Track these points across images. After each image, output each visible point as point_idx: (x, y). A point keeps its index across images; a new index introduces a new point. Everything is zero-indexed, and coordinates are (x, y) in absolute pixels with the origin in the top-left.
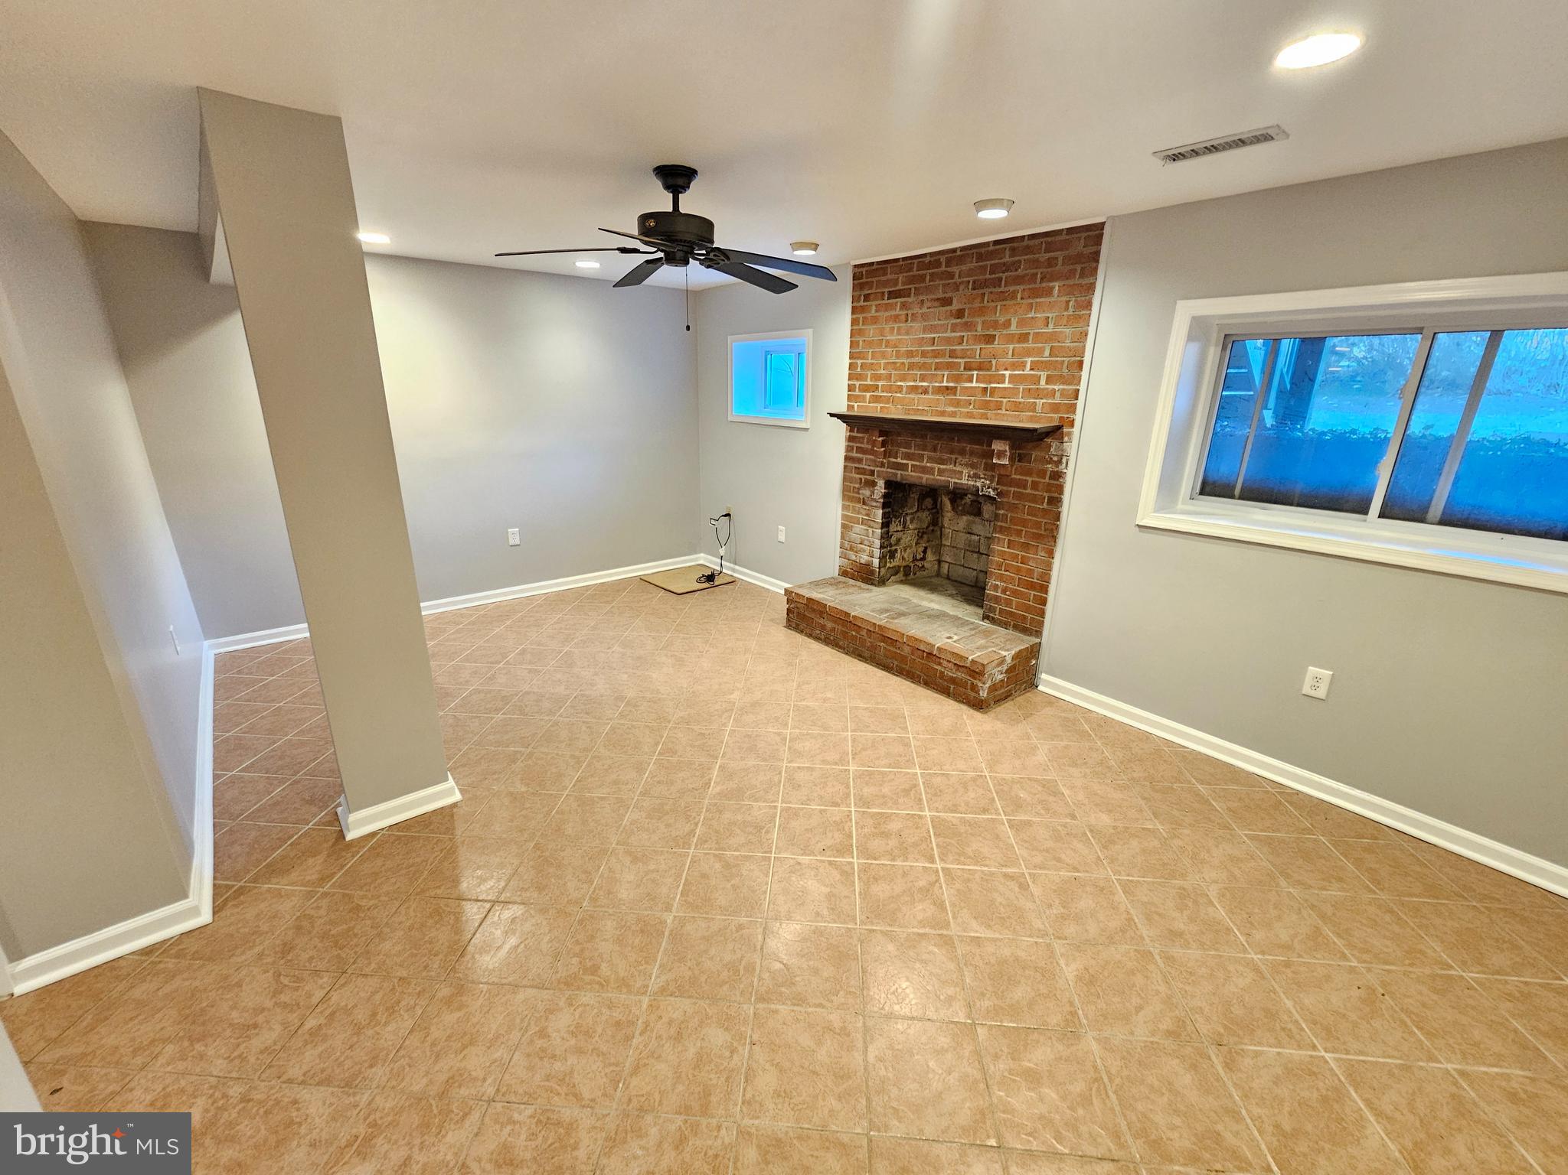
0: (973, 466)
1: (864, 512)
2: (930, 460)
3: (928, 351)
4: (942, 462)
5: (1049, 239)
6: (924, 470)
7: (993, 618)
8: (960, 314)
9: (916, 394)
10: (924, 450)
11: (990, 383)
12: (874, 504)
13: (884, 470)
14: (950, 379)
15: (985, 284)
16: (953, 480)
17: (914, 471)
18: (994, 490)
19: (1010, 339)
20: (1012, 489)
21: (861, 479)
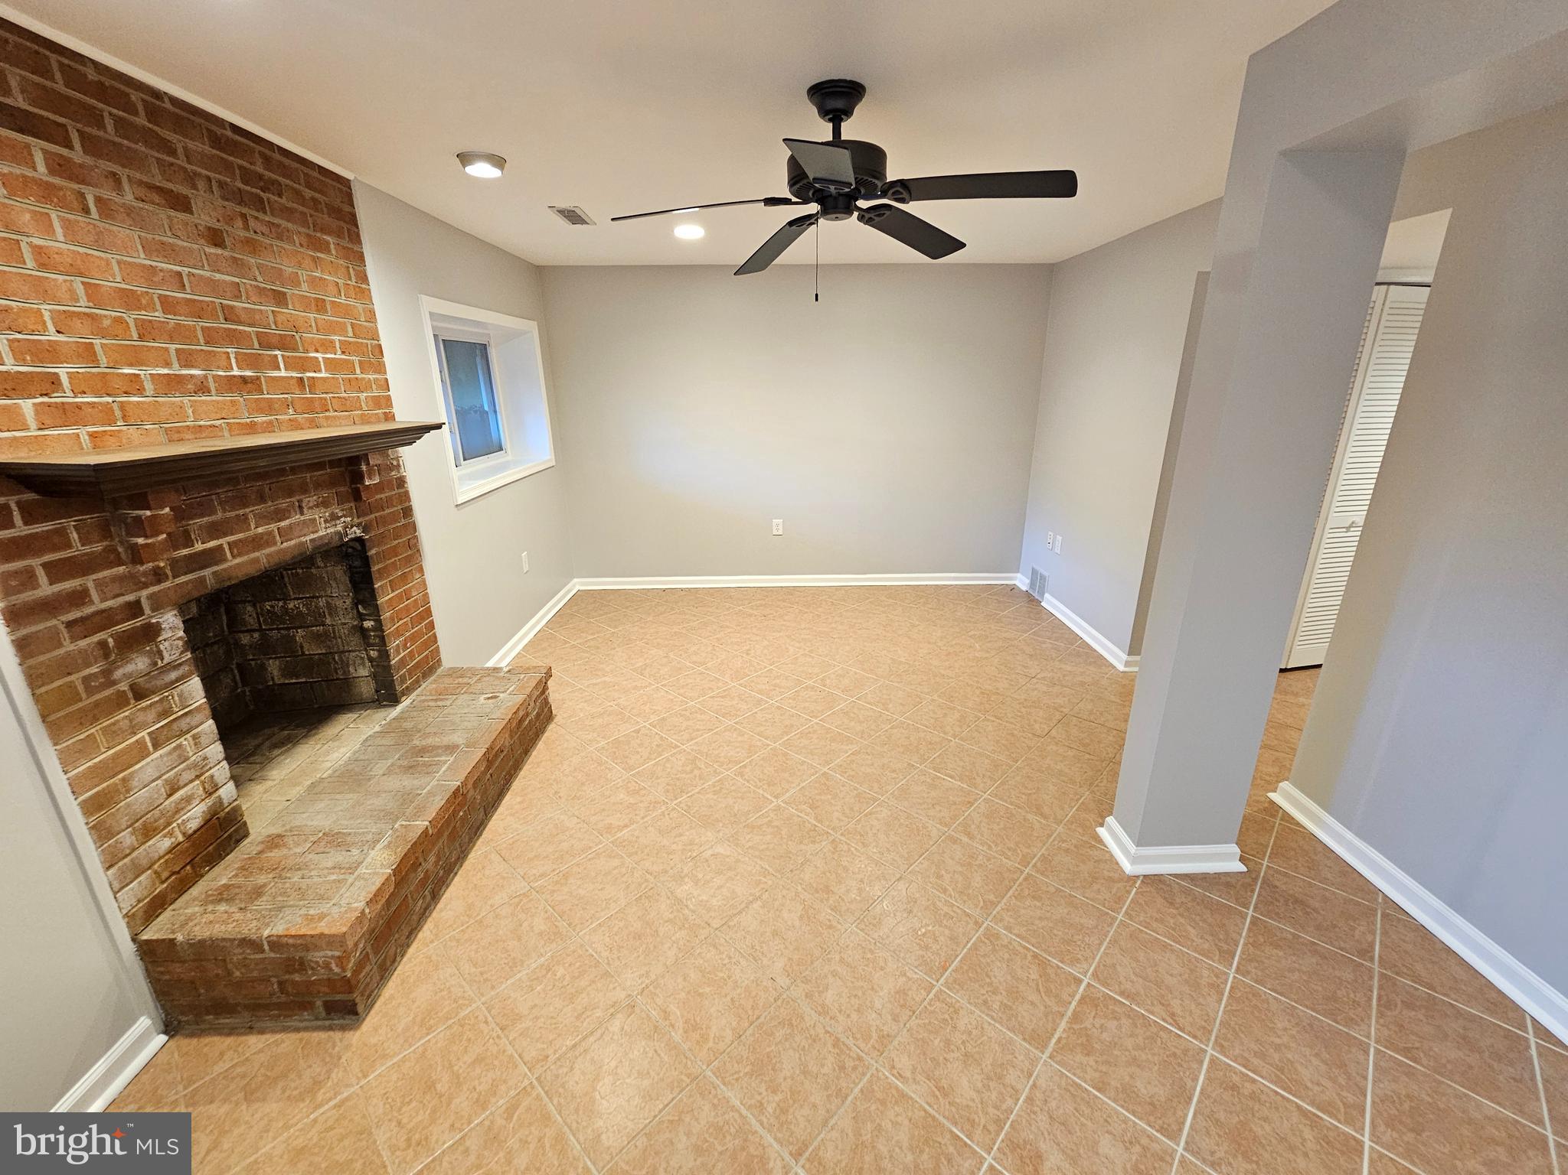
0: (325, 504)
1: (151, 715)
2: (263, 519)
3: (178, 301)
4: (280, 515)
5: (306, 170)
6: (257, 543)
7: (407, 688)
8: (216, 238)
9: (184, 394)
10: (245, 506)
11: (305, 371)
12: (173, 675)
13: (167, 584)
14: (244, 361)
15: (240, 198)
16: (308, 538)
17: (240, 555)
18: (358, 525)
19: (307, 304)
20: (373, 516)
21: (103, 644)
